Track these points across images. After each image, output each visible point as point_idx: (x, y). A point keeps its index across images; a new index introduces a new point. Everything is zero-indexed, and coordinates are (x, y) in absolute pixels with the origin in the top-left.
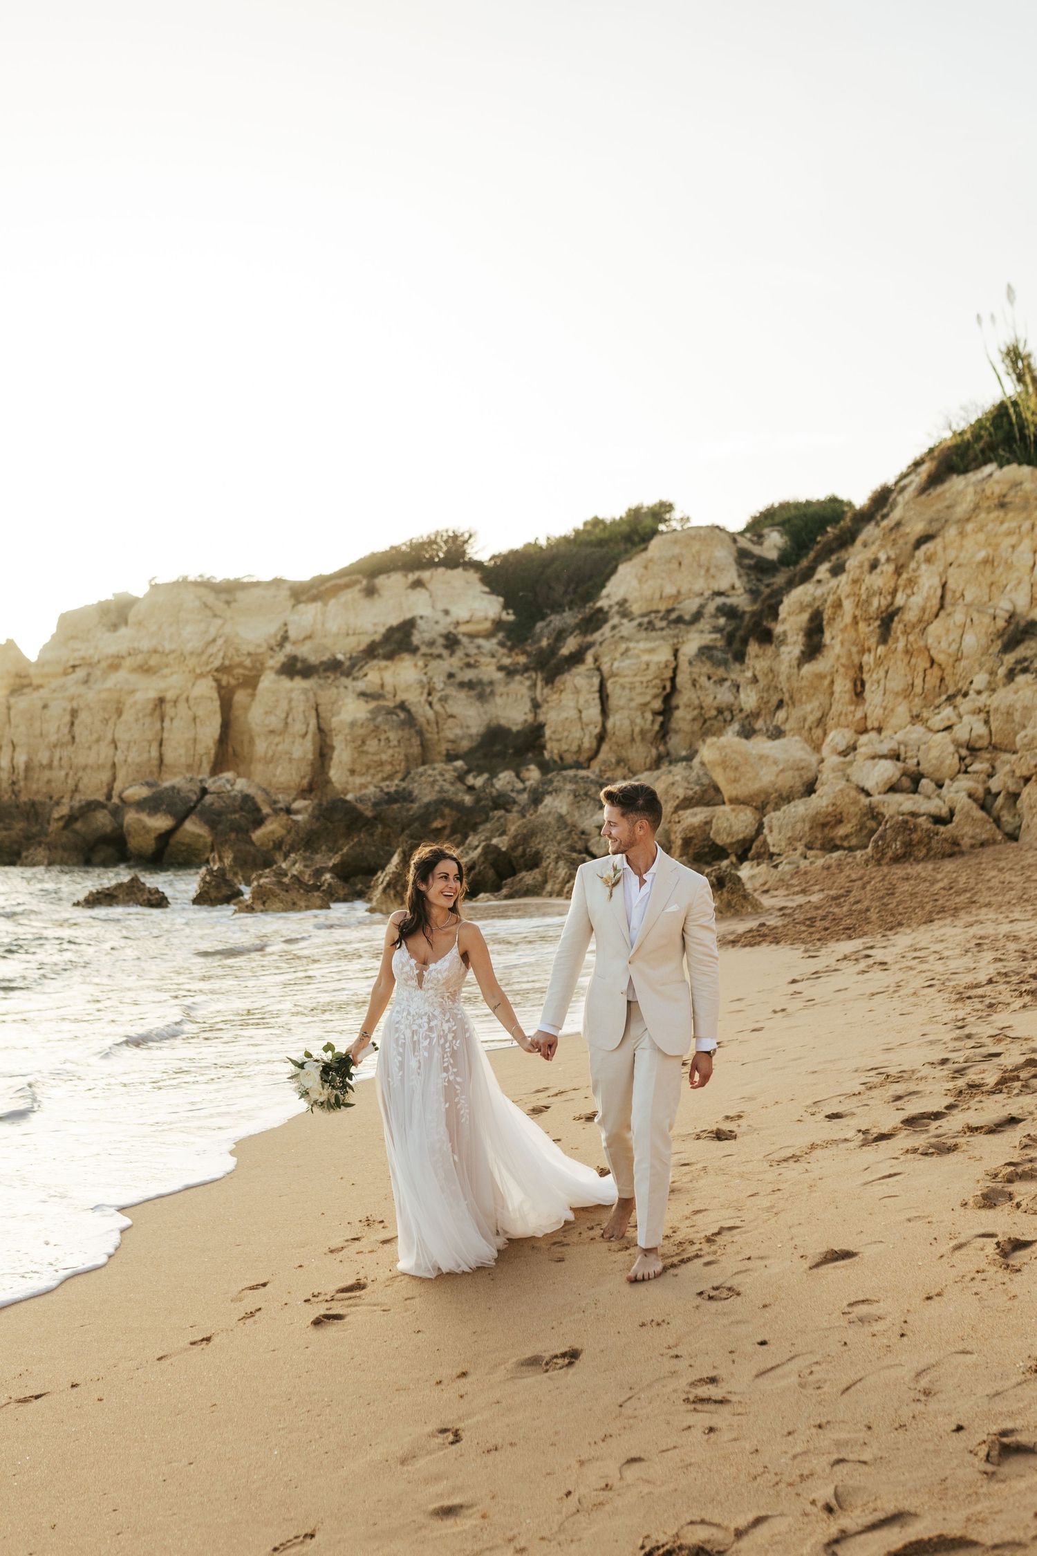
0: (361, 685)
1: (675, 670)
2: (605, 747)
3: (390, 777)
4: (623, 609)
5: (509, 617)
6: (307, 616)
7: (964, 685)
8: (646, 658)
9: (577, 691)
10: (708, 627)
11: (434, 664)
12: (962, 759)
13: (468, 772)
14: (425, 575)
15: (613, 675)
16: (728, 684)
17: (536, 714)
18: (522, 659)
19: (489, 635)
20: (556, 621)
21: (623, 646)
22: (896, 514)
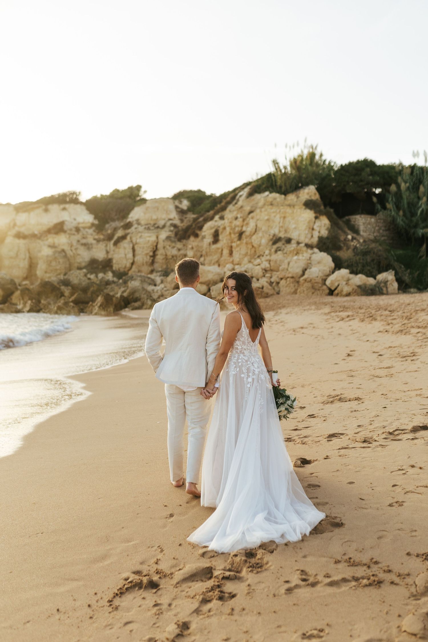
0: (47, 243)
1: (157, 243)
2: (134, 267)
3: (59, 274)
4: (138, 223)
5: (96, 222)
6: (22, 217)
7: (262, 253)
8: (148, 239)
9: (125, 248)
10: (168, 230)
11: (72, 237)
12: (263, 273)
13: (88, 273)
14: (67, 206)
15: (136, 243)
16: (175, 248)
17: (107, 255)
18: (102, 237)
19: (90, 228)
20: (114, 224)
21: (140, 235)
22: (240, 203)
